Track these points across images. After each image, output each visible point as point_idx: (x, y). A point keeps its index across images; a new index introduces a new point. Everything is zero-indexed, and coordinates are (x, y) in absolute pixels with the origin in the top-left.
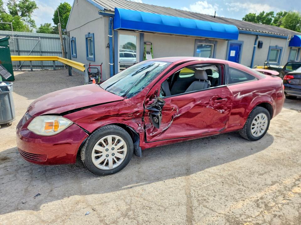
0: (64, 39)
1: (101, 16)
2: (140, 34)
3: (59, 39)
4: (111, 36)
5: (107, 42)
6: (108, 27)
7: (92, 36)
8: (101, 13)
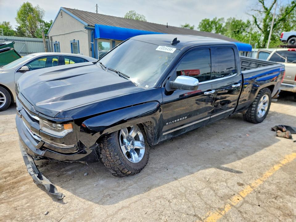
0: (47, 42)
1: (86, 29)
2: (113, 41)
3: (42, 42)
4: (93, 43)
5: (90, 47)
6: (90, 37)
7: (77, 42)
8: (86, 28)
